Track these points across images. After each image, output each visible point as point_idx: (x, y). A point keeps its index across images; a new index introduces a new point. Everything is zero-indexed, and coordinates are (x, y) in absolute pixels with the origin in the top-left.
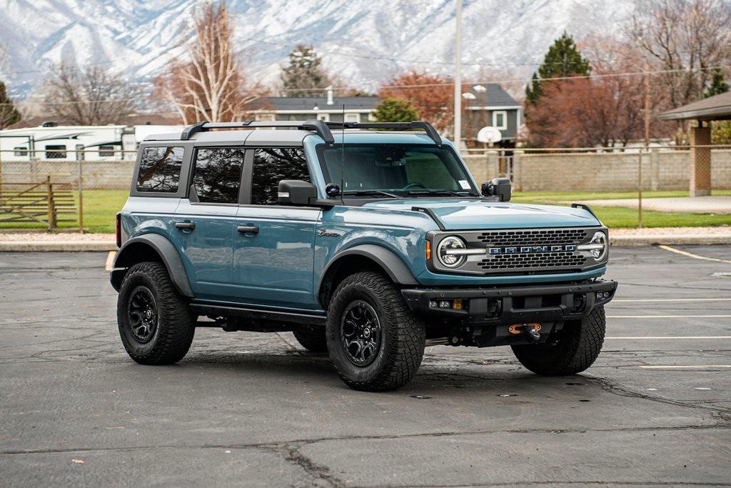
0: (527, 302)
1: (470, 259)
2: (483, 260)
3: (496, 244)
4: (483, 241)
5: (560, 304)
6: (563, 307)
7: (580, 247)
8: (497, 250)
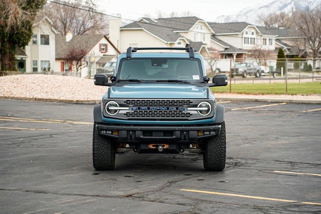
0: (154, 134)
1: (121, 112)
2: (127, 113)
3: (134, 105)
4: (127, 104)
5: (173, 135)
6: (174, 137)
7: (189, 109)
8: (134, 108)
